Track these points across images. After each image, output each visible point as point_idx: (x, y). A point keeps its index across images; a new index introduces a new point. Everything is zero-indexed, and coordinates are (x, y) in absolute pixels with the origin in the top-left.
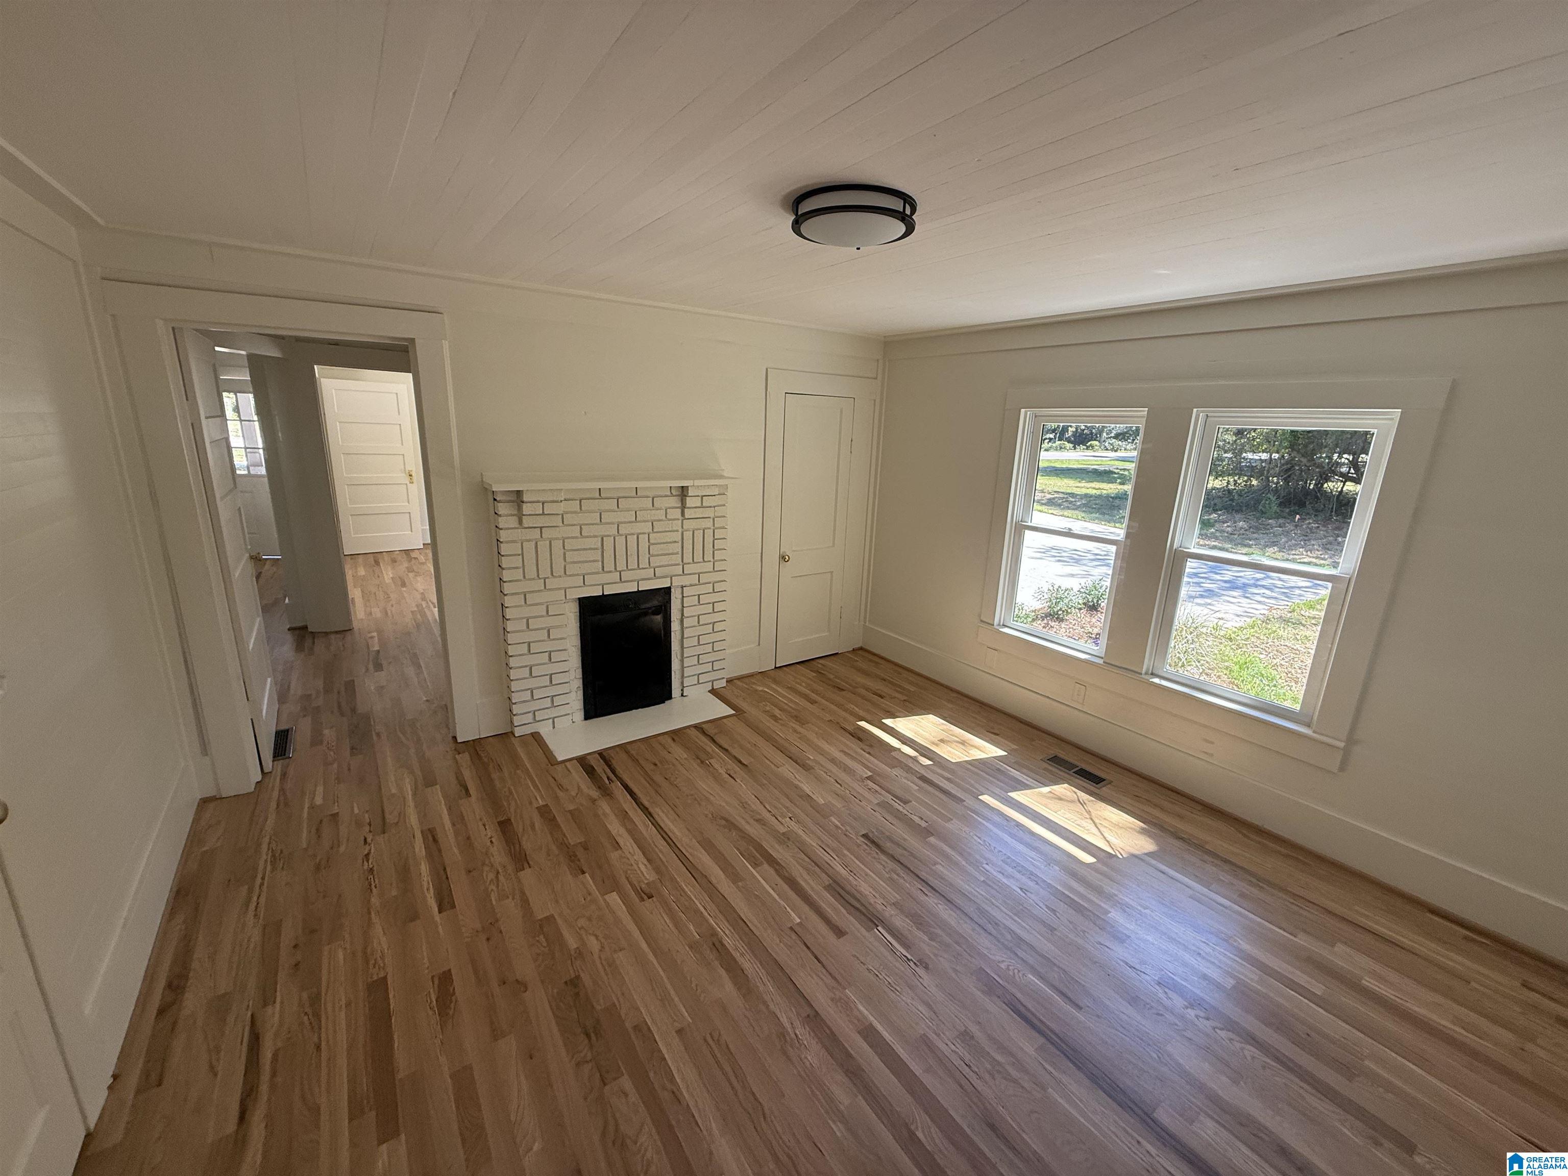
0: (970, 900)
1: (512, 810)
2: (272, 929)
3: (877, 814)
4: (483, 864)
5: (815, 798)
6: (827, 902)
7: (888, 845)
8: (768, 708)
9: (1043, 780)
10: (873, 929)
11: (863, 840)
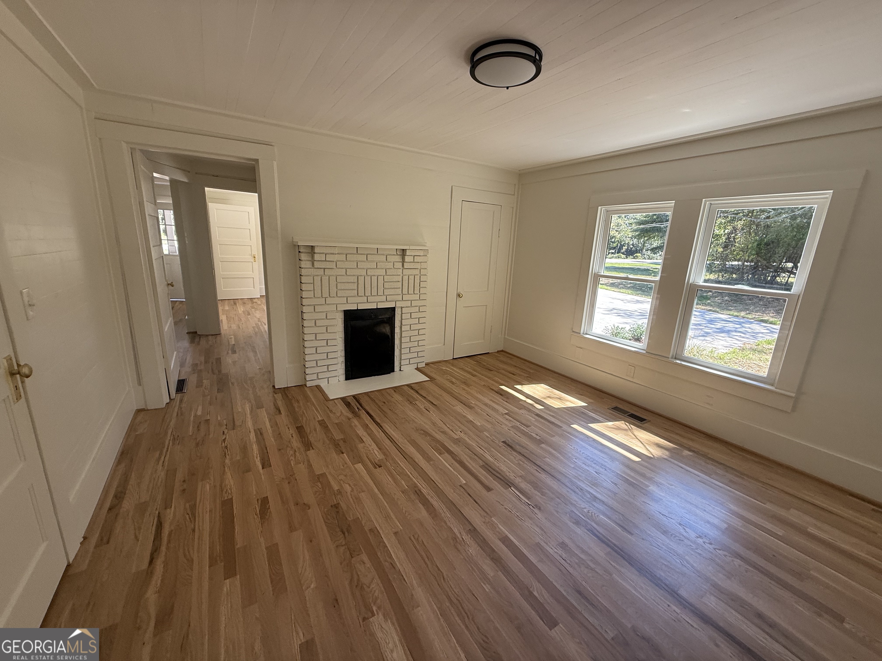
0: (566, 476)
1: (304, 422)
2: (171, 473)
3: (511, 432)
4: (287, 446)
5: (475, 423)
6: (482, 474)
7: (518, 448)
8: (448, 378)
9: (608, 418)
10: (509, 488)
11: (502, 444)
